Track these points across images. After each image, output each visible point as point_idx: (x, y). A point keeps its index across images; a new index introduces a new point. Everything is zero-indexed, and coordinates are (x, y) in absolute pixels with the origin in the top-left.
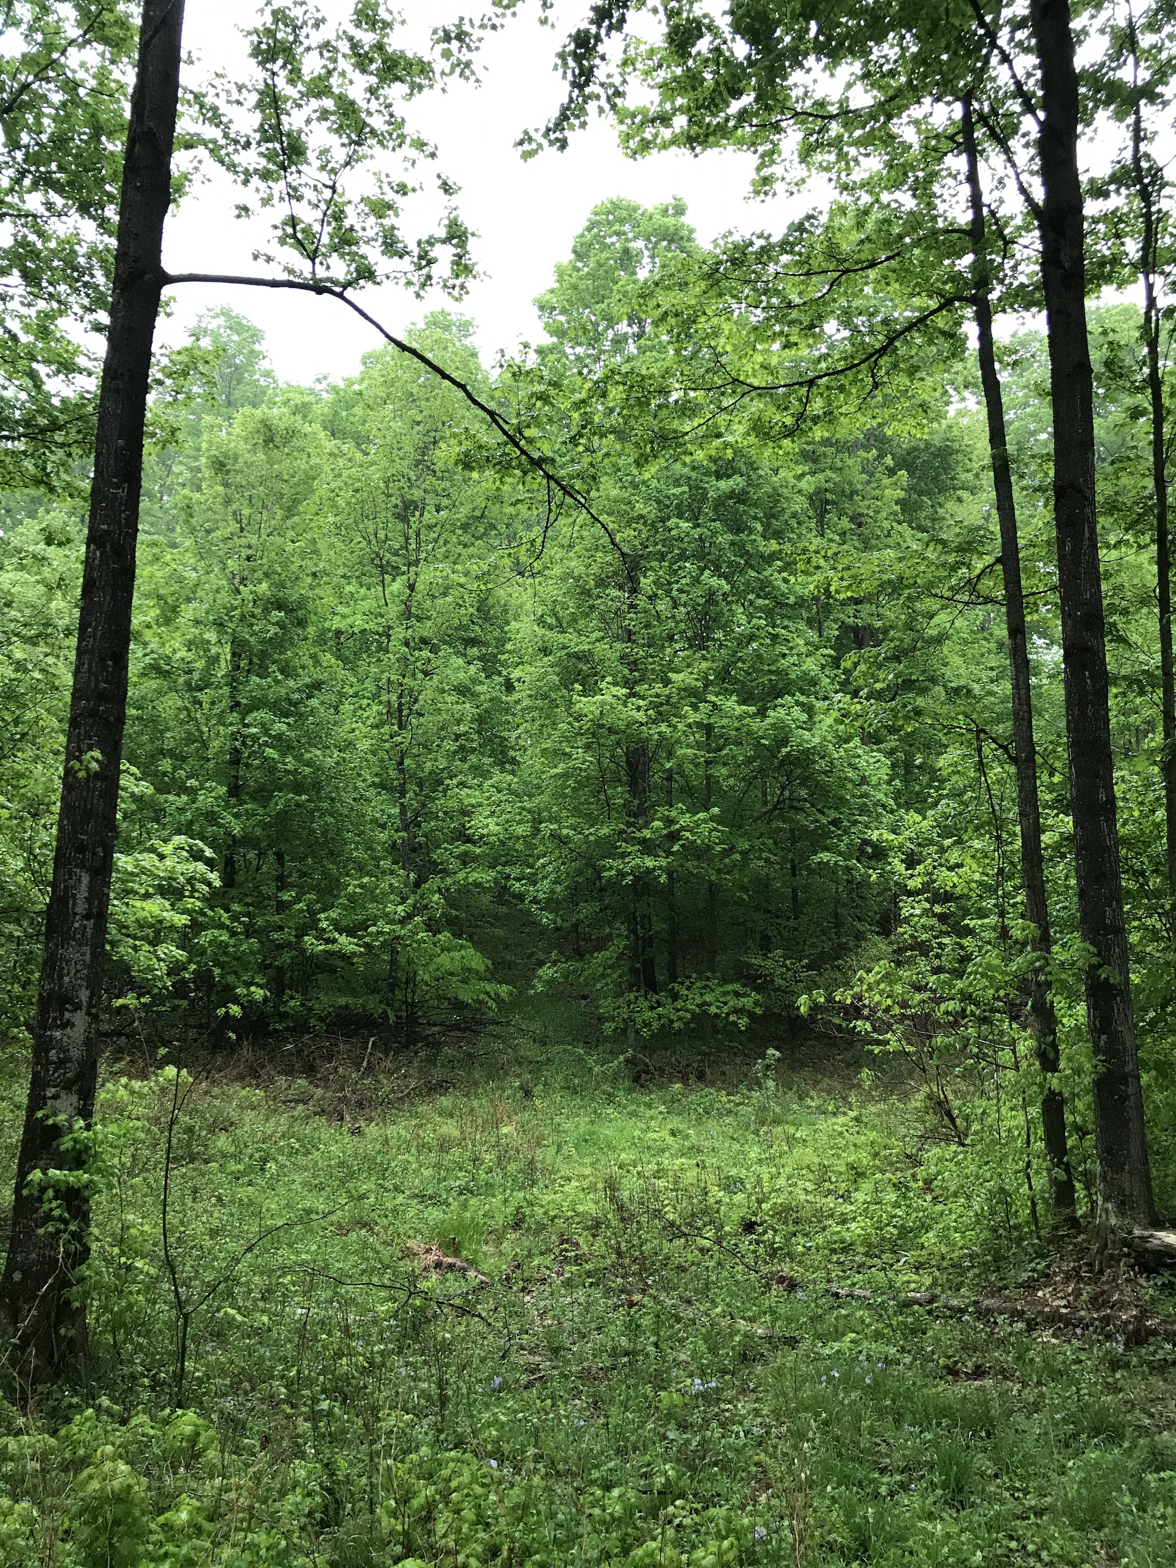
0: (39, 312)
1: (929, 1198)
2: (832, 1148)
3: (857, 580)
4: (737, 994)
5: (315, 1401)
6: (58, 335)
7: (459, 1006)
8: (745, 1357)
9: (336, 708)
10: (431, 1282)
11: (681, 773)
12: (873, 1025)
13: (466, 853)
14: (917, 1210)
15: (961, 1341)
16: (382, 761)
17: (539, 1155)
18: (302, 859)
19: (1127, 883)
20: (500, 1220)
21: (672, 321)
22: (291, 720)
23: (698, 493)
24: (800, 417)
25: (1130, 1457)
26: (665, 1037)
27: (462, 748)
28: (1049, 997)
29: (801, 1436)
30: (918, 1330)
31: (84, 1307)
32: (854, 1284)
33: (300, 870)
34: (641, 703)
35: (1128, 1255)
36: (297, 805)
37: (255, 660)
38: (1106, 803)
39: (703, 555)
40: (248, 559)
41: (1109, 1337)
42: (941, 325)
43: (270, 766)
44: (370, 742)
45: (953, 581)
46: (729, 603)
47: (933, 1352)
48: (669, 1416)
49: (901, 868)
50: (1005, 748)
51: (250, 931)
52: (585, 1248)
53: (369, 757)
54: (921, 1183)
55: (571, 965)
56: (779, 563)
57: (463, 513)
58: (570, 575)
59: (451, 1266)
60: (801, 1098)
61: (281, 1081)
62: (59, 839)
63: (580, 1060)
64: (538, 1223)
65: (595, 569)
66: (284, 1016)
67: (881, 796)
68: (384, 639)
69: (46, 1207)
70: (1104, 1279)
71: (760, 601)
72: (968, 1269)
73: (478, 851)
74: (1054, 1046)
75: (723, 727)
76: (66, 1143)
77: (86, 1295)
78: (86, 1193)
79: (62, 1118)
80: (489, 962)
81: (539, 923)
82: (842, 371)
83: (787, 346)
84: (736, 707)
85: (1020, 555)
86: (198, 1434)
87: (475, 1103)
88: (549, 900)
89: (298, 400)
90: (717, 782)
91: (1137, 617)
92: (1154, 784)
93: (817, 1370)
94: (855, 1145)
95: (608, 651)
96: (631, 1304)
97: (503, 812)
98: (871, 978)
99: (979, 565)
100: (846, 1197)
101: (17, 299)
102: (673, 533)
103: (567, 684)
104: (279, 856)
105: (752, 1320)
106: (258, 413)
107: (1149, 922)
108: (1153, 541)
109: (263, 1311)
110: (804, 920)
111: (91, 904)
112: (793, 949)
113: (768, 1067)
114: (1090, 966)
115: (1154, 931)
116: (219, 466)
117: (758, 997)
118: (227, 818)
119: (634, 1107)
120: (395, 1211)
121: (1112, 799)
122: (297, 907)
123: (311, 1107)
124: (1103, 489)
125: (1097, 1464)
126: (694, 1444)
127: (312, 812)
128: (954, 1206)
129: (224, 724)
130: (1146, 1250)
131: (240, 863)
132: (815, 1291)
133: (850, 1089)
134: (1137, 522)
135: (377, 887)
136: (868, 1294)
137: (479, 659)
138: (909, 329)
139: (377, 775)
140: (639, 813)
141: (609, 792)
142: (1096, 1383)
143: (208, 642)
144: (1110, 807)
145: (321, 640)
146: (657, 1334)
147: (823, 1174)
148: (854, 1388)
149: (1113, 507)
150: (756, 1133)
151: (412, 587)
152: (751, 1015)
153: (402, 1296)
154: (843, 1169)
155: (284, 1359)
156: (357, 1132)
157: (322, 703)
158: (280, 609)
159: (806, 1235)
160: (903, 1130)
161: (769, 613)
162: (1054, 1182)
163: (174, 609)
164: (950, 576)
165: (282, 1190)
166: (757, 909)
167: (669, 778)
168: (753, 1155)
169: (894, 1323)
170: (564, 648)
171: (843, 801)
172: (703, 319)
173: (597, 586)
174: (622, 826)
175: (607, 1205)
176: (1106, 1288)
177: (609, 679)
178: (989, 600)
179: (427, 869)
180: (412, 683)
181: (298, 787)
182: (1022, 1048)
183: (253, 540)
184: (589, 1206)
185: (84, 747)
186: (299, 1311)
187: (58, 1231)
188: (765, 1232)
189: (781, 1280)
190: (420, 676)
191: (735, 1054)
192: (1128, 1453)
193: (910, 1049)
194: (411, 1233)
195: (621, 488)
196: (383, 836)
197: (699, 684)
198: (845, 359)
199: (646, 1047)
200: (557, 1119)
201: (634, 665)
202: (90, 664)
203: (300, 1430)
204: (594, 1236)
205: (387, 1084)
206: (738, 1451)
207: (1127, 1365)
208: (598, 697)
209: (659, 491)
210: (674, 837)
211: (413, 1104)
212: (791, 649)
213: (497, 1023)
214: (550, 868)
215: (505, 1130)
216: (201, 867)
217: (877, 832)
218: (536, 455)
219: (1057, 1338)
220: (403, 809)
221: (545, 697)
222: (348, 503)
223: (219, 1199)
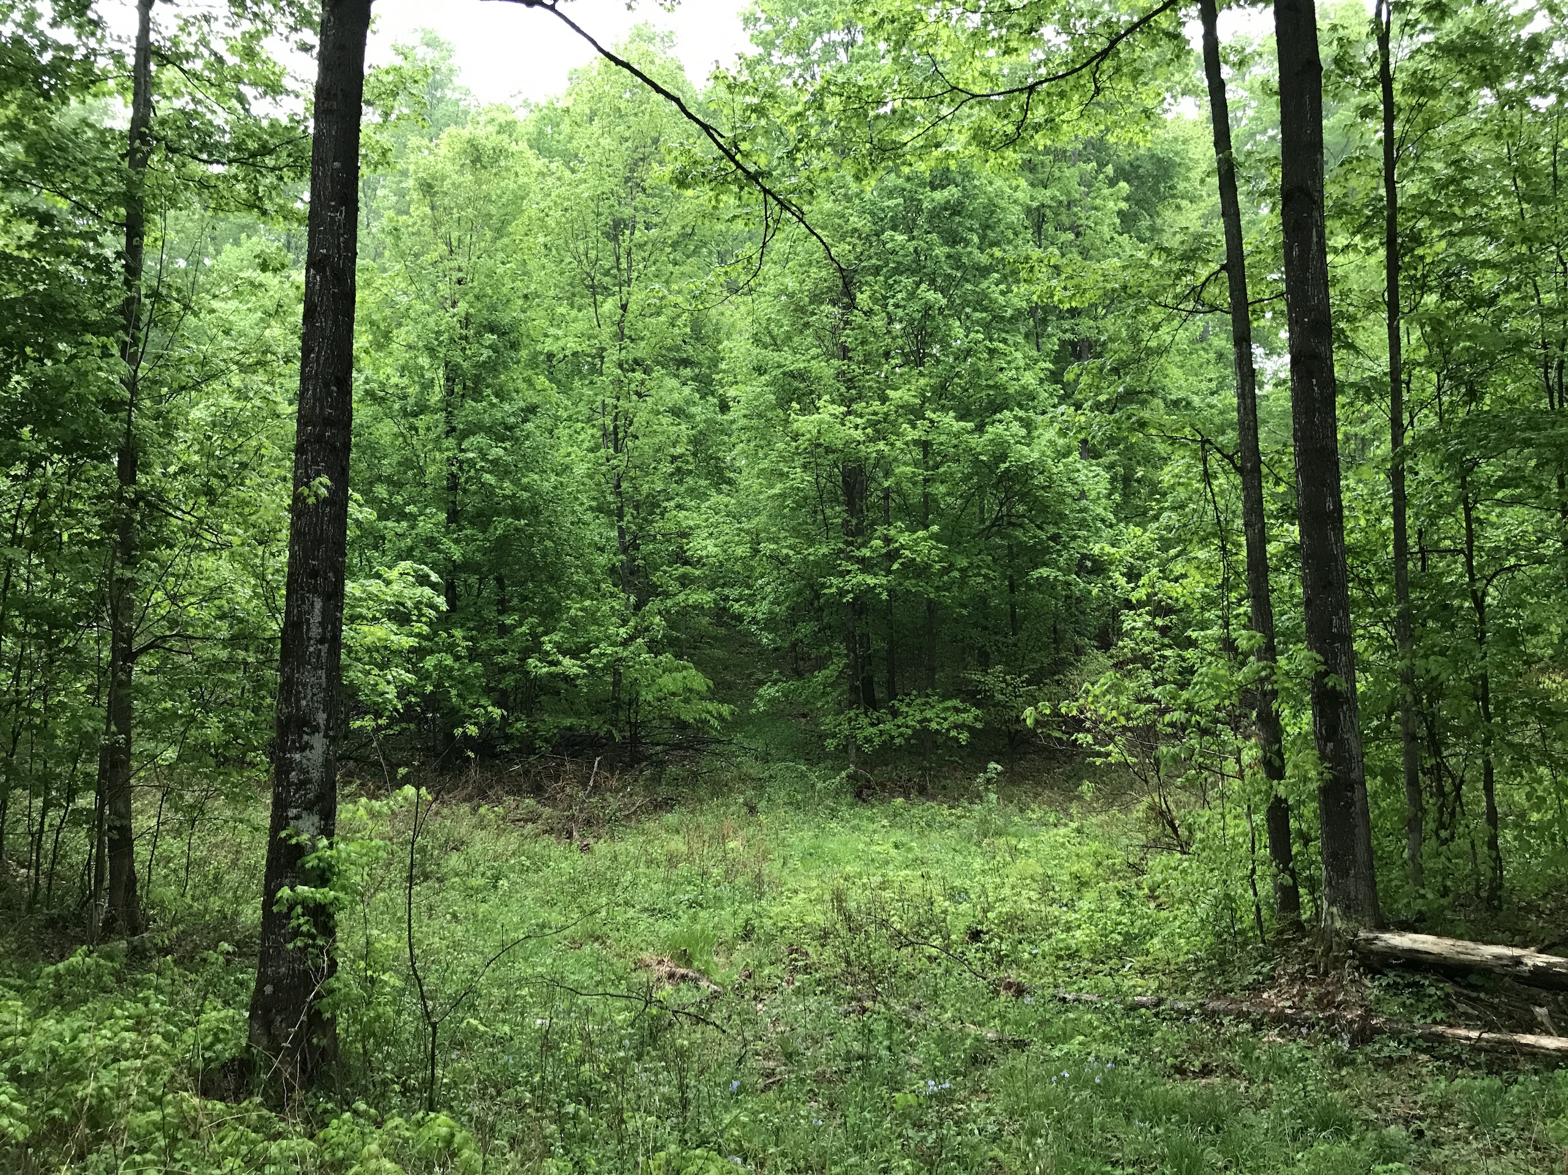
0: (244, 34)
1: (1152, 905)
2: (1054, 858)
3: (1080, 290)
4: (957, 710)
5: (561, 1104)
6: (264, 57)
7: (682, 725)
8: (976, 1060)
9: (551, 432)
10: (665, 992)
11: (899, 492)
12: (1095, 738)
13: (684, 576)
14: (1142, 917)
15: (1188, 1041)
16: (599, 484)
17: (766, 868)
18: (522, 584)
19: (1355, 593)
20: (729, 932)
21: (888, 27)
22: (508, 444)
23: (913, 204)
24: (1020, 125)
25: (1358, 1149)
26: (887, 752)
27: (679, 469)
28: (1275, 706)
29: (1033, 1133)
30: (1145, 1033)
31: (334, 1018)
32: (1081, 989)
33: (521, 595)
34: (859, 421)
35: (1353, 957)
36: (517, 529)
37: (469, 383)
38: (1333, 512)
39: (917, 268)
40: (459, 282)
41: (1334, 1035)
42: (1165, 25)
43: (488, 491)
44: (586, 465)
45: (1178, 290)
46: (945, 317)
47: (1161, 1053)
48: (904, 1116)
49: (1122, 581)
50: (1230, 458)
51: (473, 655)
52: (814, 958)
53: (586, 480)
54: (1146, 891)
55: (793, 684)
56: (996, 275)
57: (676, 229)
58: (783, 292)
59: (683, 977)
60: (1022, 811)
61: (510, 801)
62: (290, 565)
63: (803, 776)
64: (766, 934)
65: (808, 285)
66: (508, 738)
67: (1100, 510)
68: (597, 361)
69: (294, 923)
70: (1329, 980)
71: (978, 315)
72: (1194, 973)
73: (697, 573)
74: (1280, 754)
75: (942, 444)
76: (311, 862)
77: (336, 1006)
78: (331, 910)
79: (305, 837)
80: (711, 683)
81: (759, 644)
82: (1063, 76)
83: (1008, 51)
84: (954, 423)
85: (1246, 263)
86: (453, 1135)
87: (702, 819)
88: (768, 621)
89: (502, 118)
90: (935, 501)
91: (1365, 323)
92: (1379, 492)
93: (1047, 1071)
94: (1077, 855)
95: (825, 369)
96: (864, 1010)
97: (720, 533)
98: (1097, 690)
99: (1203, 272)
100: (1070, 905)
101: (222, 21)
102: (888, 246)
103: (783, 403)
104: (500, 580)
105: (980, 1024)
106: (466, 133)
107: (1372, 629)
108: (1381, 244)
109: (504, 1022)
110: (1023, 635)
111: (324, 629)
112: (1014, 666)
113: (989, 781)
114: (1317, 673)
115: (1379, 638)
116: (427, 188)
117: (978, 712)
118: (447, 544)
119: (856, 821)
120: (626, 925)
121: (1339, 508)
122: (519, 630)
123: (540, 826)
124: (1332, 191)
125: (1326, 1157)
126: (930, 1141)
127: (531, 537)
128: (1179, 913)
129: (440, 450)
130: (1371, 951)
131: (460, 589)
132: (1043, 997)
133: (1071, 800)
134: (1366, 224)
135: (599, 609)
136: (1095, 998)
137: (693, 379)
138: (1130, 31)
139: (594, 499)
140: (857, 532)
141: (828, 512)
142: (1322, 1080)
143: (422, 368)
144: (1336, 517)
145: (533, 363)
146: (890, 1038)
147: (1046, 885)
148: (1085, 1087)
149: (1341, 210)
150: (979, 844)
151: (624, 307)
152: (971, 729)
153: (641, 1005)
154: (1066, 878)
155: (527, 1067)
156: (586, 849)
157: (537, 427)
158: (492, 331)
159: (1032, 943)
160: (1125, 841)
161: (987, 326)
162: (1281, 888)
163: (387, 335)
164: (1174, 285)
165: (515, 907)
166: (975, 625)
167: (886, 497)
168: (976, 866)
169: (1122, 1025)
170: (779, 366)
171: (1062, 516)
172: (921, 25)
173: (811, 303)
174: (841, 545)
175: (835, 915)
176: (1330, 989)
177: (827, 397)
178: (1213, 309)
179: (647, 592)
180: (627, 405)
181: (516, 512)
182: (1246, 757)
183: (462, 261)
184: (818, 917)
185: (311, 473)
186: (539, 1021)
187: (307, 946)
188: (991, 940)
189: (1009, 986)
190: (635, 398)
191: (955, 769)
192: (1357, 1145)
193: (1131, 760)
194: (643, 945)
195: (835, 201)
196: (602, 559)
197: (918, 401)
198: (1066, 63)
199: (866, 762)
200: (782, 834)
201: (850, 383)
202: (315, 390)
203: (548, 1132)
204: (823, 946)
205: (614, 802)
206: (974, 1148)
207: (1353, 1062)
208: (816, 416)
209: (874, 204)
210: (893, 555)
211: (639, 821)
212: (1009, 363)
213: (719, 742)
214: (768, 589)
215: (732, 845)
216: (428, 591)
217: (1098, 546)
218: (752, 169)
219: (1283, 1037)
220: (622, 532)
221: (760, 416)
222: (558, 223)
223: (454, 916)
